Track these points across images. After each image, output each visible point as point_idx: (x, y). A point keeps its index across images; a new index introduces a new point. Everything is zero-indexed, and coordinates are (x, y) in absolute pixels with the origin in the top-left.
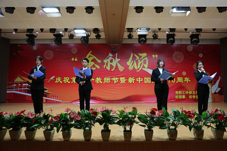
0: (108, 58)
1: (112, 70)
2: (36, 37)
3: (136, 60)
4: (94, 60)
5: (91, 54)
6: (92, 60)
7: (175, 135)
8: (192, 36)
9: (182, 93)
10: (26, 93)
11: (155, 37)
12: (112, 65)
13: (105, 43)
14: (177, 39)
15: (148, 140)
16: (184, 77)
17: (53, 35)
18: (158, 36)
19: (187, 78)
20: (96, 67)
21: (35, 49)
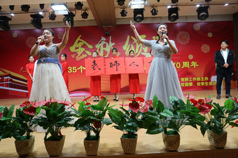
0: (100, 43)
1: (106, 56)
2: (10, 19)
3: (134, 43)
4: (84, 46)
5: (80, 38)
6: (82, 46)
7: (175, 143)
8: (200, 10)
9: (189, 79)
10: (8, 87)
11: (154, 12)
12: (105, 50)
13: (96, 25)
14: (181, 16)
15: (128, 152)
16: (190, 61)
17: (31, 15)
18: (157, 12)
19: (194, 62)
20: (87, 54)
21: (15, 37)
